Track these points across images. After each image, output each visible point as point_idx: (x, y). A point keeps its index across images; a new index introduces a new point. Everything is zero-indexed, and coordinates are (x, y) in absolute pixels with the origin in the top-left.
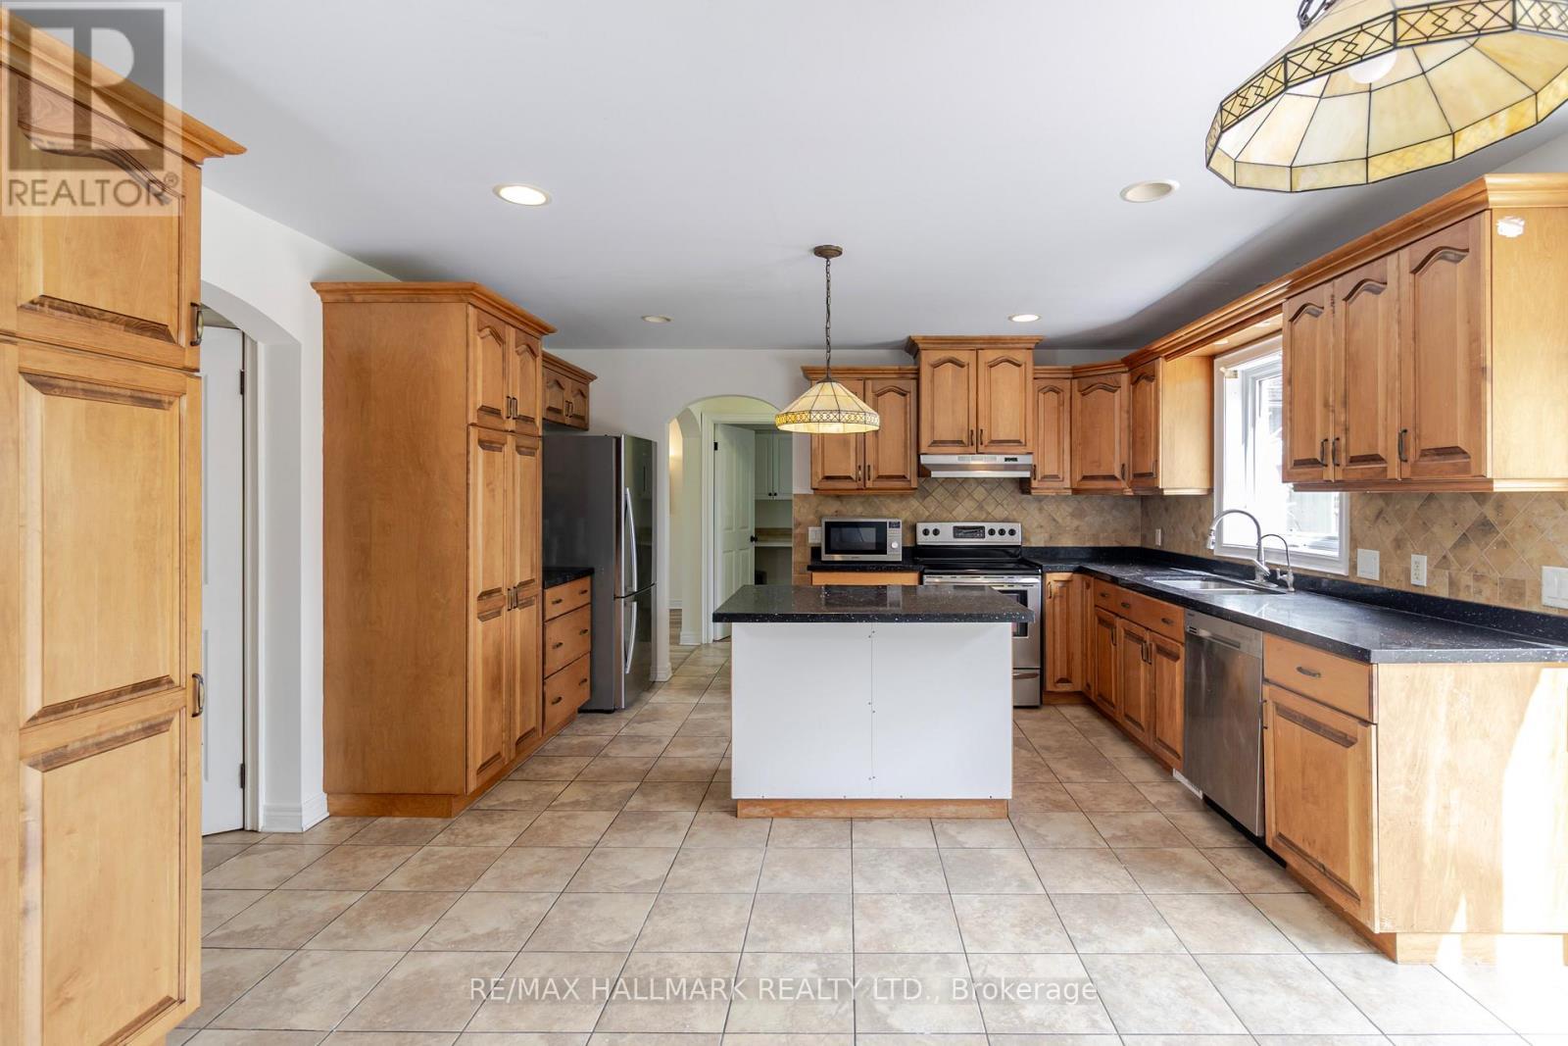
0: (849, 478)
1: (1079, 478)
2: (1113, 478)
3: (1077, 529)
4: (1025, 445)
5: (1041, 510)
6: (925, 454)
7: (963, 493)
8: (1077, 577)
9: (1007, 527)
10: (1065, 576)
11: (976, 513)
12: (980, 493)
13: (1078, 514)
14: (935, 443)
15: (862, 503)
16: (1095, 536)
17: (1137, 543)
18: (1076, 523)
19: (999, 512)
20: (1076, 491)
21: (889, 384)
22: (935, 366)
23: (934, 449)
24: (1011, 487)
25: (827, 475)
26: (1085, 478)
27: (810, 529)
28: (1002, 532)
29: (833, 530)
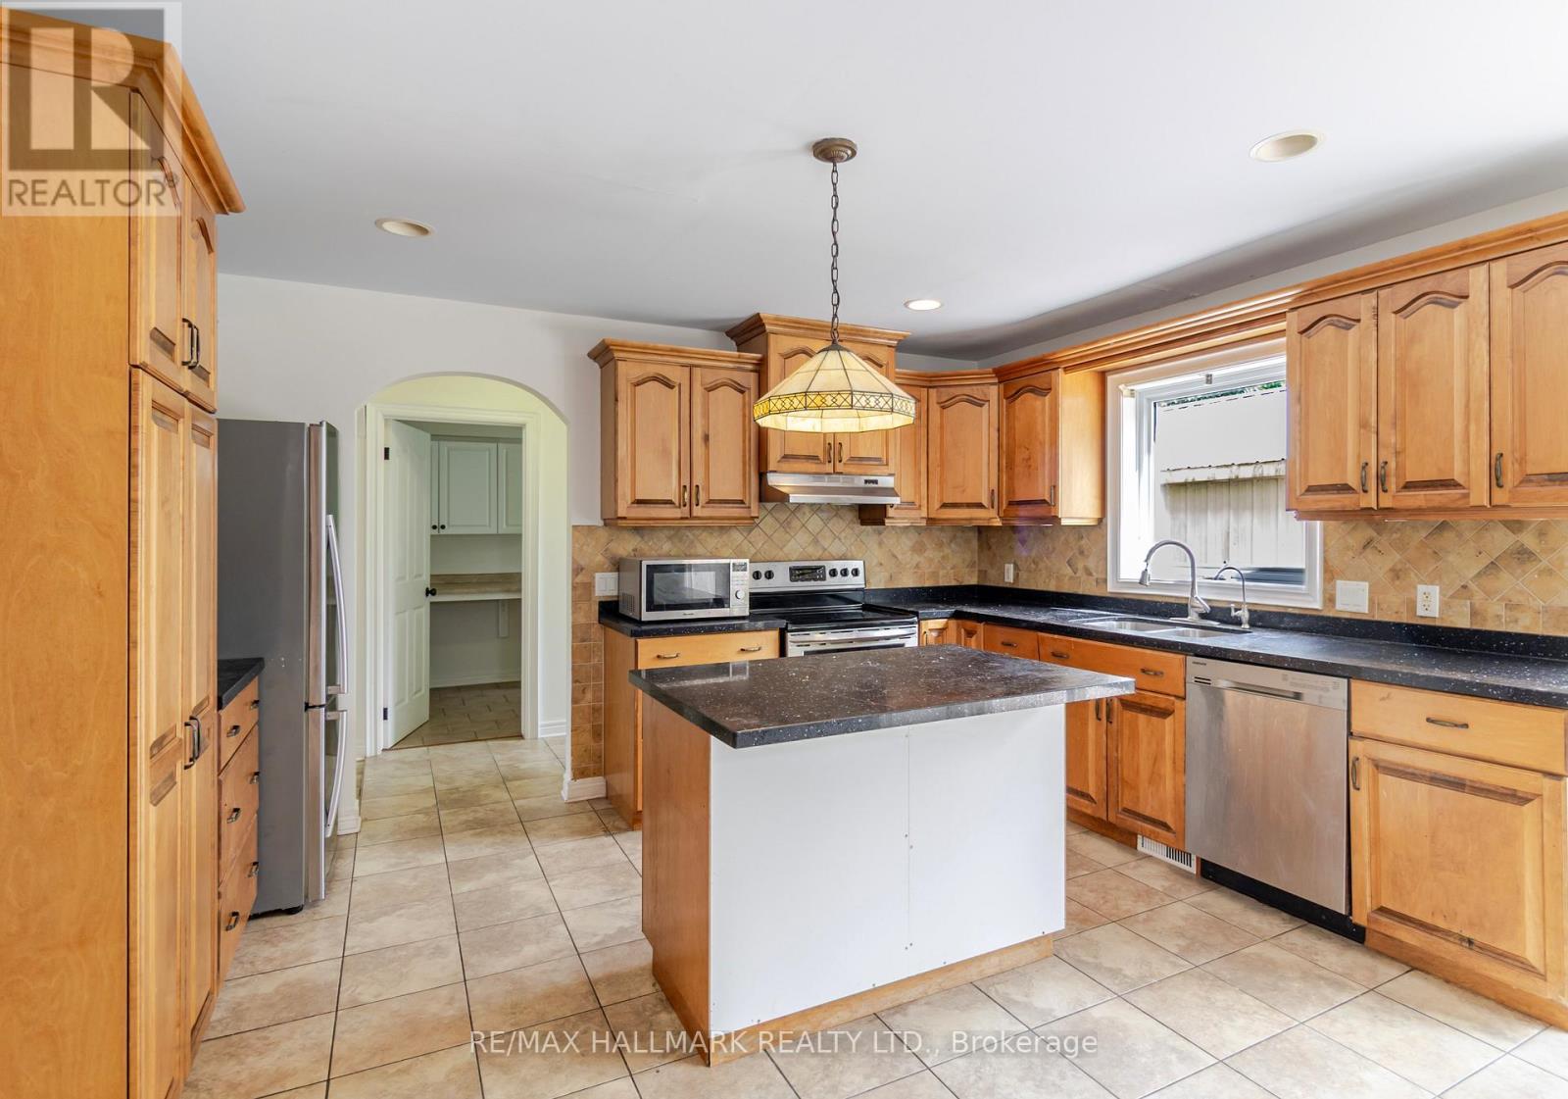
0: (670, 502)
1: (937, 505)
2: (980, 506)
3: (917, 566)
4: (887, 465)
5: (880, 544)
6: (775, 472)
7: (796, 524)
8: (953, 623)
9: (851, 565)
10: (939, 623)
11: (810, 550)
12: (815, 523)
13: (919, 548)
14: (786, 457)
15: (670, 538)
16: (935, 574)
17: (973, 581)
18: (917, 558)
19: (836, 548)
20: (931, 521)
21: (723, 376)
22: (787, 356)
23: (785, 466)
24: (851, 516)
25: (639, 497)
26: (944, 506)
27: (598, 575)
28: (845, 573)
29: (657, 576)
